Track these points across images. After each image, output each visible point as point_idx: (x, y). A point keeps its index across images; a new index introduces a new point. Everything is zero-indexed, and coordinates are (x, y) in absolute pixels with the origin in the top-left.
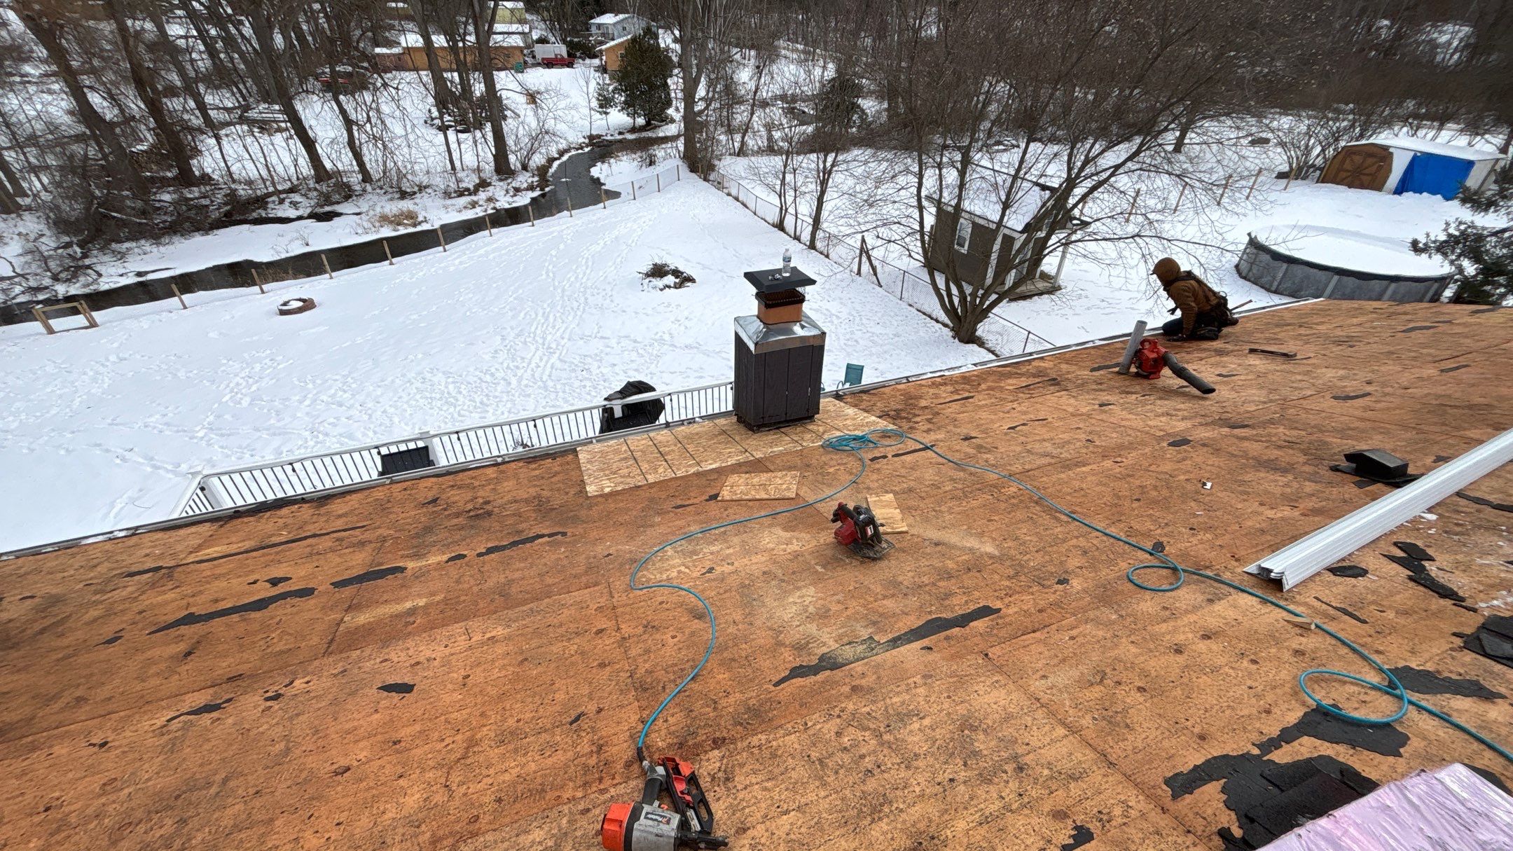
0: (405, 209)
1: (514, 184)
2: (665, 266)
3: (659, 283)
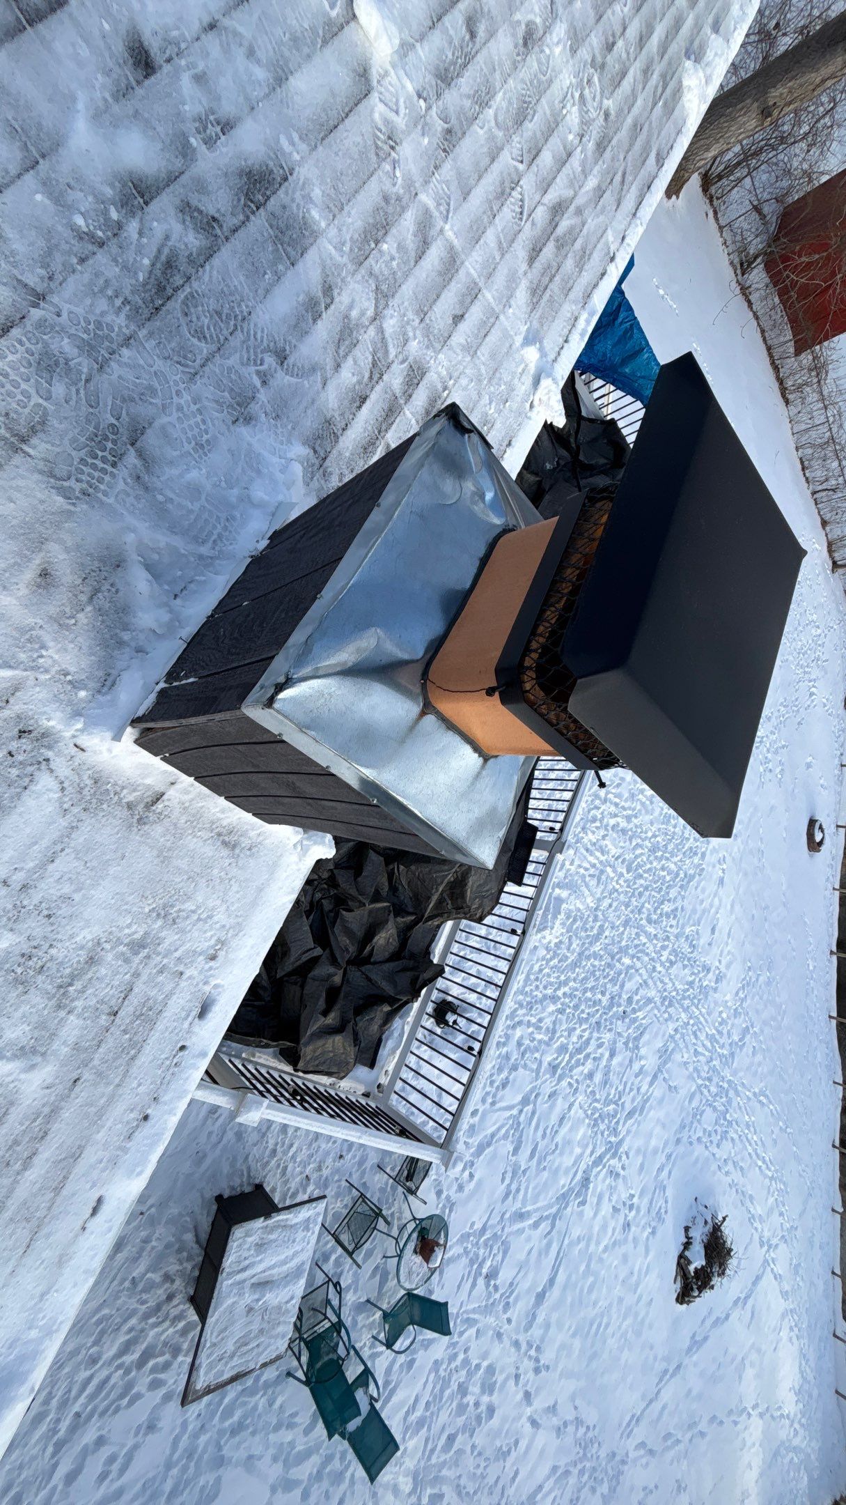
2: (722, 1274)
3: (699, 1234)
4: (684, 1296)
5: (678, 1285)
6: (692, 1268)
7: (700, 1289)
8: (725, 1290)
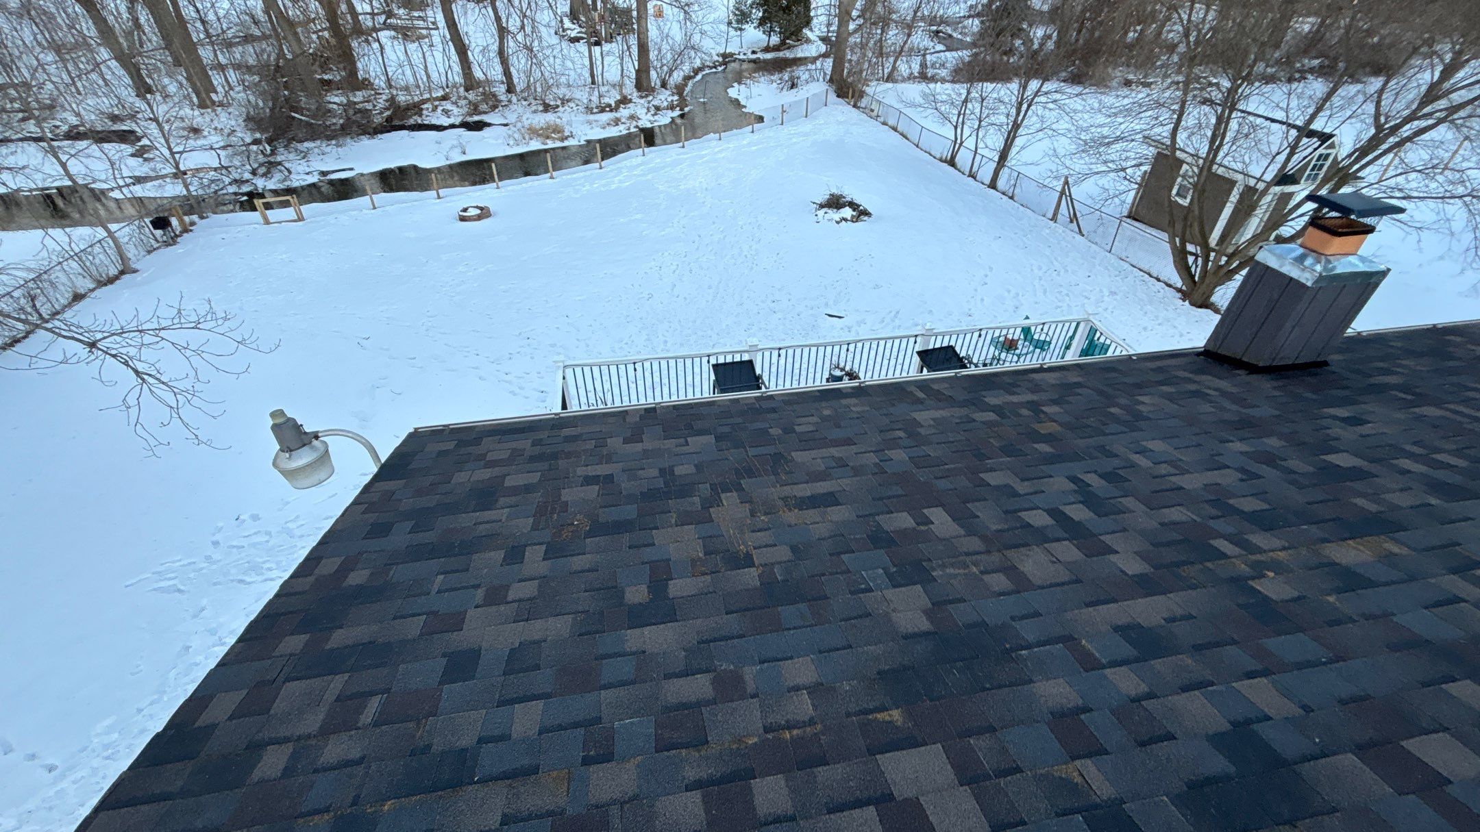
0: (552, 123)
1: (656, 102)
2: (841, 196)
3: (835, 215)
4: (865, 213)
5: (866, 218)
6: (854, 213)
7: (859, 206)
8: (851, 193)
